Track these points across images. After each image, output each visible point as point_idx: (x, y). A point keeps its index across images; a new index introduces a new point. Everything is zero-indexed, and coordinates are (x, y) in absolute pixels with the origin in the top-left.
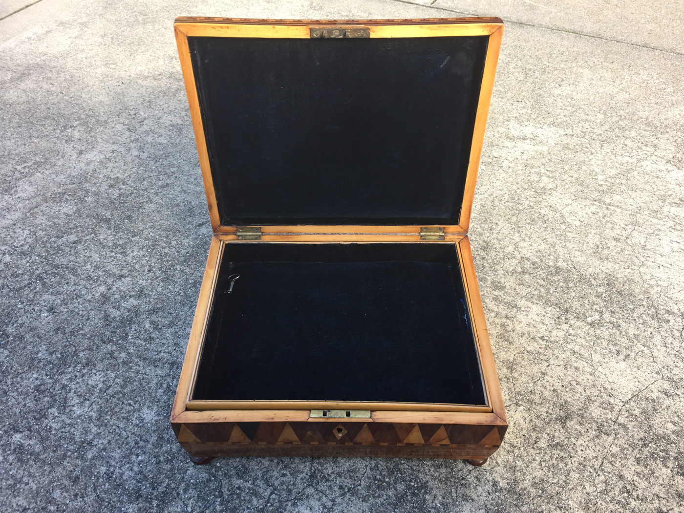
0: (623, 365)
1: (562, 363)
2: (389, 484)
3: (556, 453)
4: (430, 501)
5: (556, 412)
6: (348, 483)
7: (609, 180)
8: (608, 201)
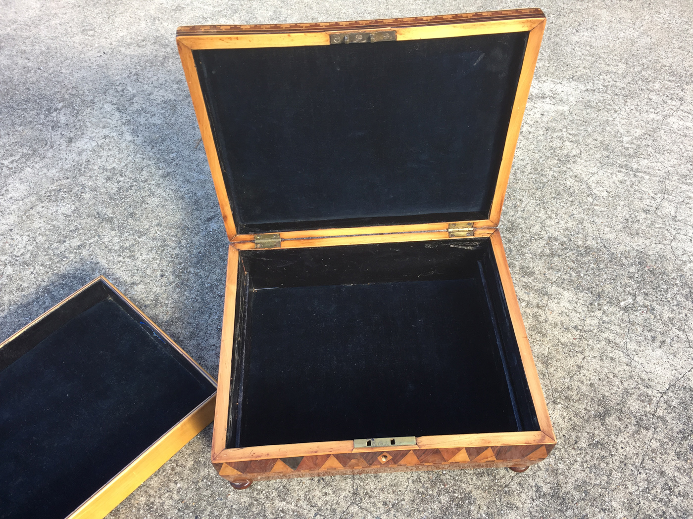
0: (659, 352)
1: (597, 354)
2: (432, 496)
3: (597, 452)
4: (476, 512)
5: (595, 408)
6: (391, 498)
7: (635, 141)
8: (635, 166)
